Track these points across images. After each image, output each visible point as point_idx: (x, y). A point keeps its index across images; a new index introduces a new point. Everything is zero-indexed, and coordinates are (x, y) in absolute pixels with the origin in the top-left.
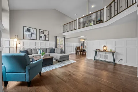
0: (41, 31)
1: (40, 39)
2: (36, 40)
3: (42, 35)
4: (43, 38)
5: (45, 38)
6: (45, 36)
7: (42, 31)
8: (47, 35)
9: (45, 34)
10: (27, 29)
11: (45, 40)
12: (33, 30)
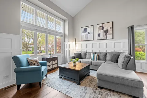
0: (98, 26)
1: (99, 38)
2: (93, 40)
3: (101, 32)
4: (102, 37)
5: (106, 35)
6: (106, 31)
7: (101, 25)
8: (109, 29)
9: (105, 29)
10: (84, 29)
11: (106, 39)
12: (89, 28)
